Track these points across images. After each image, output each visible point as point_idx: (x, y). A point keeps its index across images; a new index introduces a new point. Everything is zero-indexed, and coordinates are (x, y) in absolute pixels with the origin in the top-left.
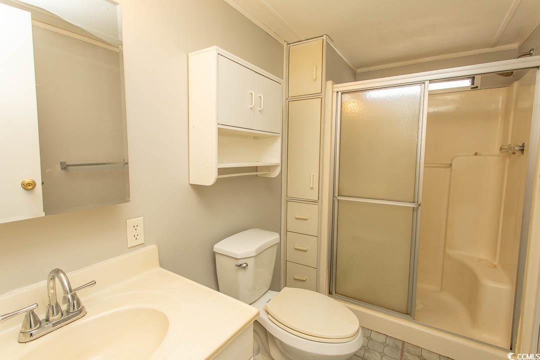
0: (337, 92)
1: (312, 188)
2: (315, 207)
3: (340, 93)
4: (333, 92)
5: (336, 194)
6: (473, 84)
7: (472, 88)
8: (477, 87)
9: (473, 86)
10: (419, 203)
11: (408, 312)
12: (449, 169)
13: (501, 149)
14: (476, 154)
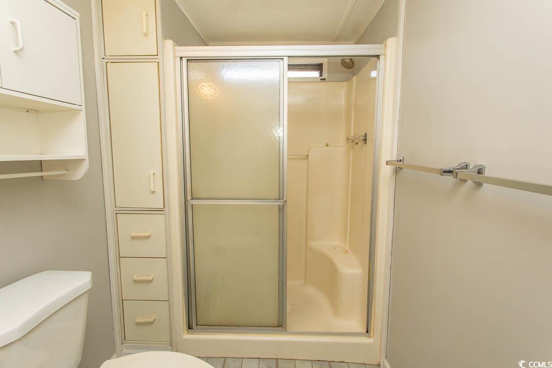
0: (181, 58)
1: (154, 192)
2: (160, 219)
3: (184, 60)
4: (175, 57)
5: (189, 198)
6: (321, 75)
7: (321, 79)
8: (325, 79)
9: (322, 78)
10: (285, 200)
11: (280, 325)
12: (306, 161)
13: (348, 139)
14: (327, 145)
